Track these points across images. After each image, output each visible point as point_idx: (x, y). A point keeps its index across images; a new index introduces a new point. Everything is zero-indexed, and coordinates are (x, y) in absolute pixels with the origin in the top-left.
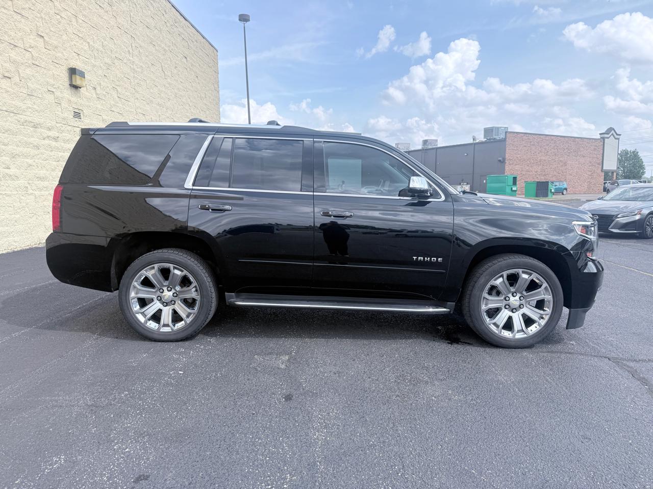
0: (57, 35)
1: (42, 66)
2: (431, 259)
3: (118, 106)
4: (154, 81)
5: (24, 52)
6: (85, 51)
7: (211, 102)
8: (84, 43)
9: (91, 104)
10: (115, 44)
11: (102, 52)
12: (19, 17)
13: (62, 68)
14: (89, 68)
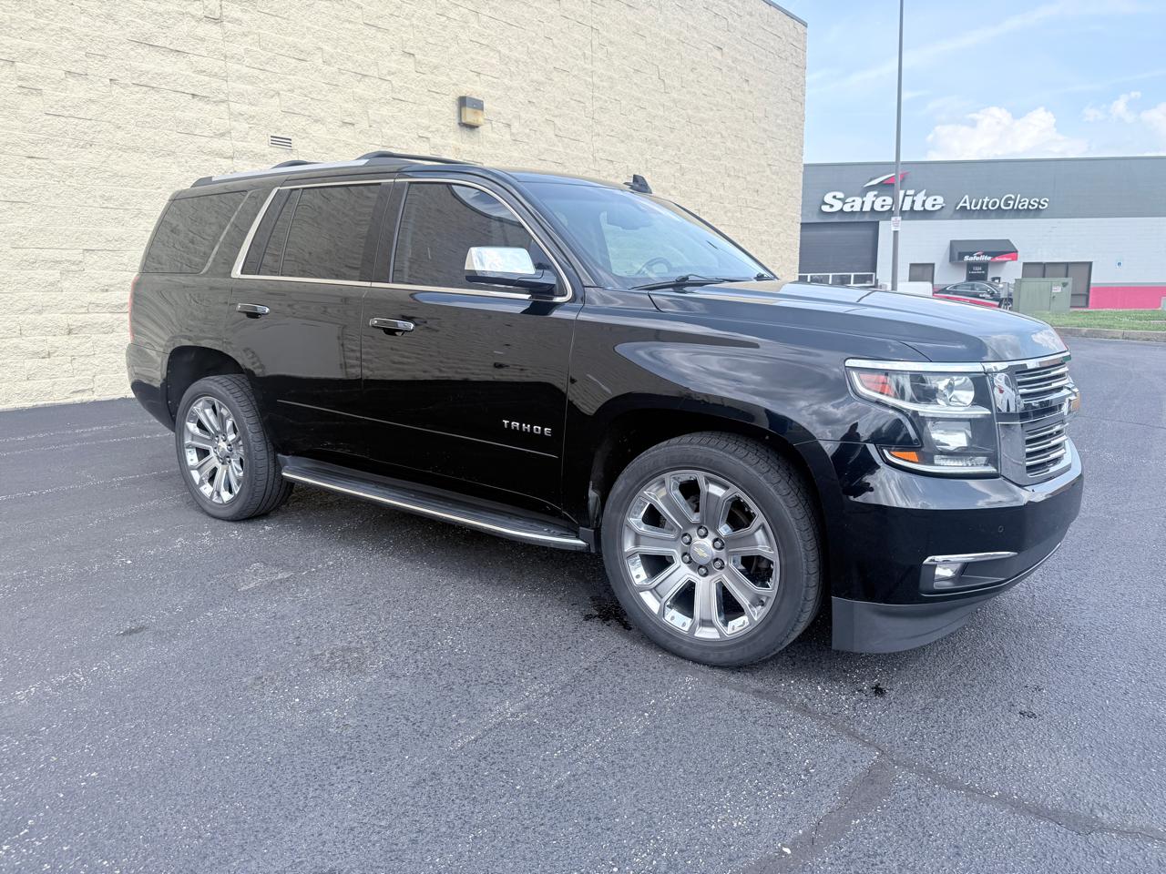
0: (439, 48)
1: (410, 100)
2: (532, 428)
3: (555, 151)
4: (639, 99)
5: (380, 82)
6: (492, 65)
7: (779, 126)
8: (492, 54)
9: (500, 151)
10: (554, 46)
11: (525, 63)
12: (373, 31)
13: (446, 98)
14: (499, 93)
